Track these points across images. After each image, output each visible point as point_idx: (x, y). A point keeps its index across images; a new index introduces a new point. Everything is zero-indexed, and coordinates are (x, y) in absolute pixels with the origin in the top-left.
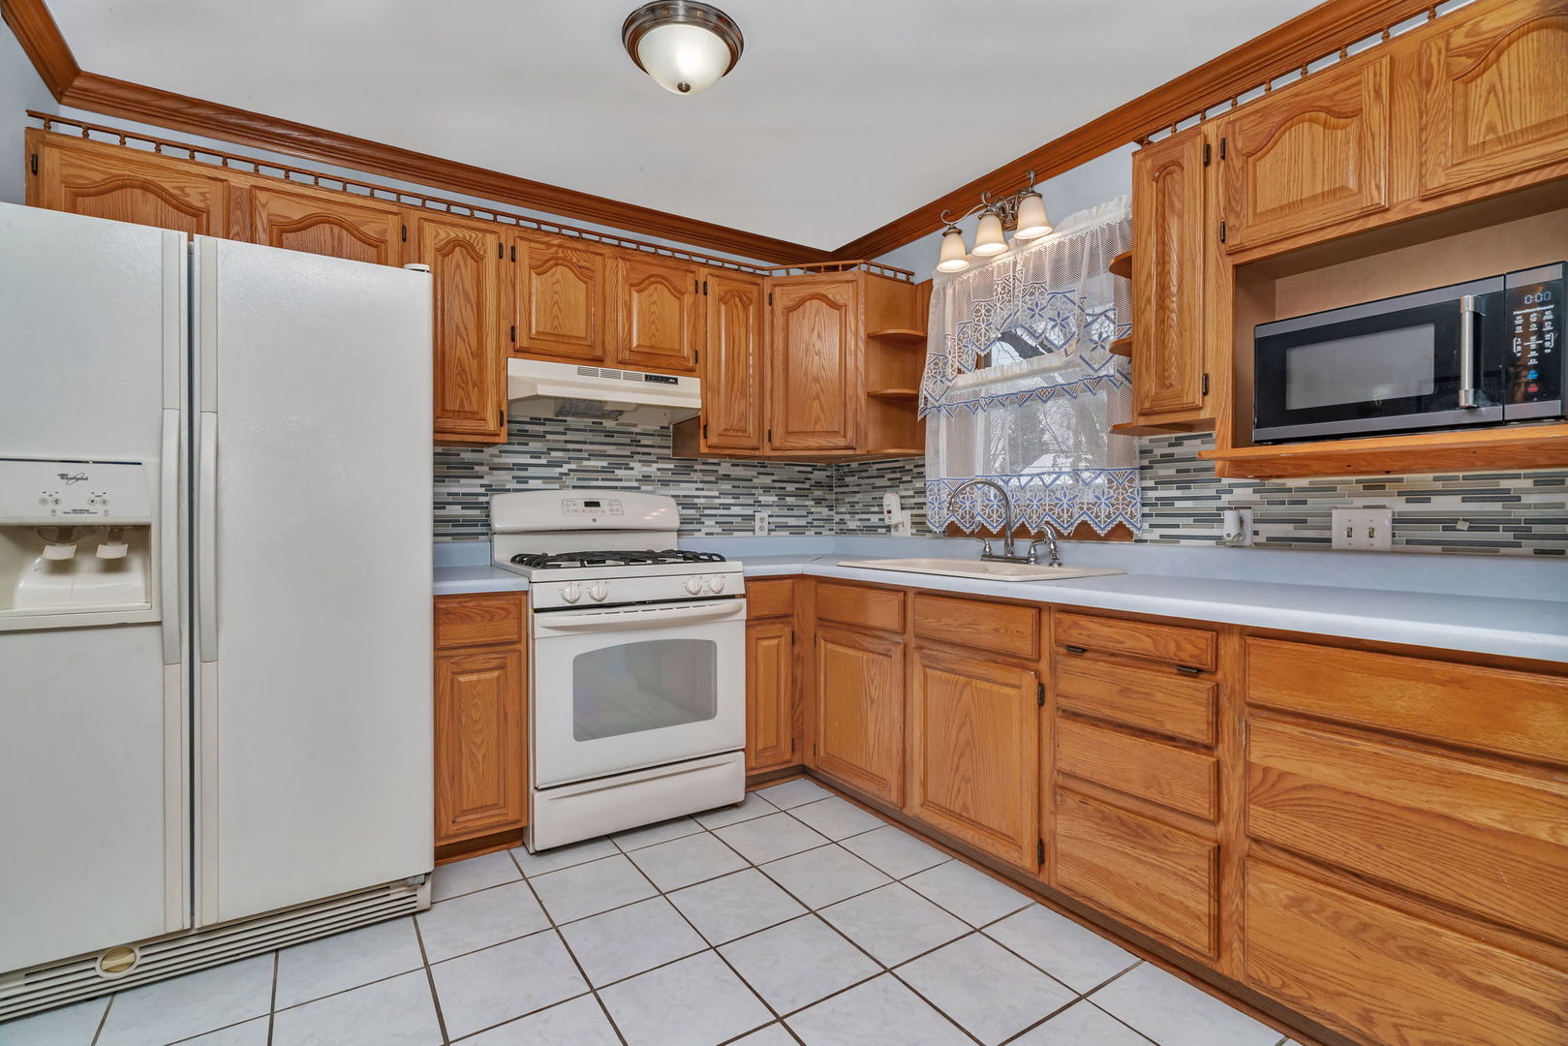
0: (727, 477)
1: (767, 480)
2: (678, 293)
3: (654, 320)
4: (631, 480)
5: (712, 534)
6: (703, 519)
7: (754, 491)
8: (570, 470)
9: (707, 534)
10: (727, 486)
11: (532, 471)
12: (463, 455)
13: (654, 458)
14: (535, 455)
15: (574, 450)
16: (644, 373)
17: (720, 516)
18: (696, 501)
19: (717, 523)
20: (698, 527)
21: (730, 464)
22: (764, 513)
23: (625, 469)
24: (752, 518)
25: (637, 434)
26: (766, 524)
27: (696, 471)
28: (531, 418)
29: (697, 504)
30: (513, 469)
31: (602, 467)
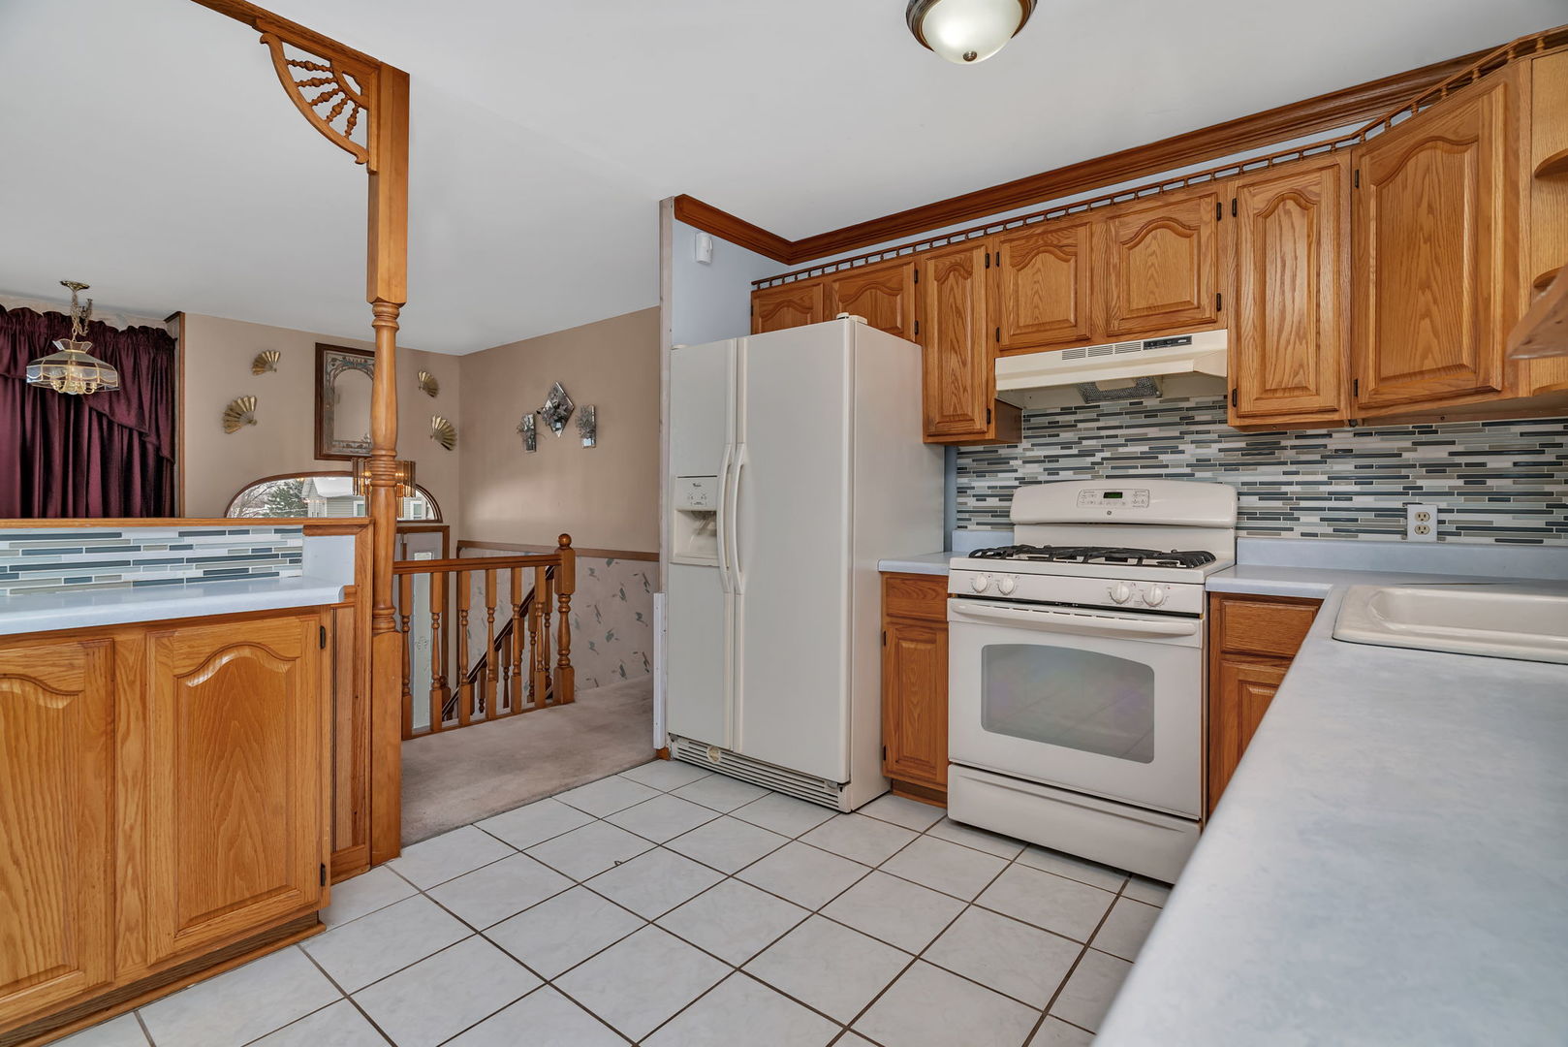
0: (1347, 453)
1: (1440, 454)
2: (1187, 231)
3: (1152, 275)
4: (1181, 466)
5: (1316, 535)
6: (1296, 514)
7: (1404, 472)
8: (1103, 459)
9: (1303, 534)
10: (1346, 466)
11: (1063, 463)
12: (1001, 451)
13: (1215, 436)
14: (1066, 445)
15: (1107, 437)
16: (1142, 341)
17: (1330, 509)
18: (1284, 489)
19: (1322, 520)
20: (1288, 524)
21: (1351, 435)
22: (1430, 507)
23: (1172, 453)
24: (1402, 513)
25: (1188, 409)
26: (1432, 524)
27: (1284, 448)
28: (1062, 409)
29: (1286, 493)
30: (1044, 461)
31: (1141, 453)
